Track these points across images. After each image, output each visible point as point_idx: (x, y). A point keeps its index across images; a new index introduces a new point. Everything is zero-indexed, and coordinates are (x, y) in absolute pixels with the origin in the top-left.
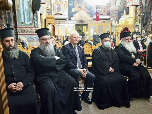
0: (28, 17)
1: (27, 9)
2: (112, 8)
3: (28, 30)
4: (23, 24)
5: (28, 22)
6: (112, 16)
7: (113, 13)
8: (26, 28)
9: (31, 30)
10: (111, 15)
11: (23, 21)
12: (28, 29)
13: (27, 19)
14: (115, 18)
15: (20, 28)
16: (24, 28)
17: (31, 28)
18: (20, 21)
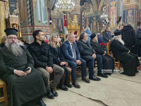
0: (45, 16)
1: (43, 7)
3: (44, 30)
4: (40, 23)
5: (45, 21)
8: (43, 28)
9: (47, 30)
11: (40, 20)
12: (44, 28)
13: (44, 17)
15: (37, 27)
16: (41, 28)
17: (47, 28)
18: (37, 20)
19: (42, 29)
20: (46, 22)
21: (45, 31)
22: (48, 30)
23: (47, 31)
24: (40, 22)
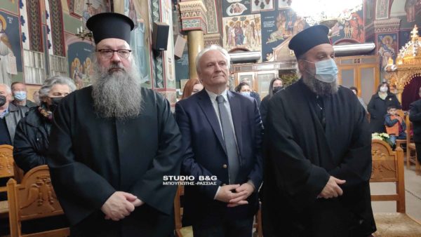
2: (379, 22)
6: (382, 43)
7: (384, 36)
10: (379, 40)
14: (389, 48)
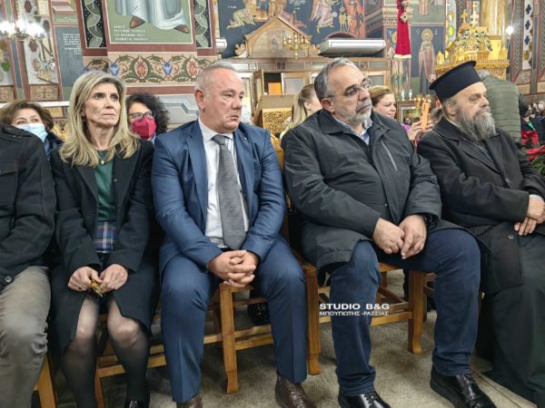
3: (167, 64)
5: (169, 16)
8: (156, 54)
9: (184, 67)
12: (166, 56)
15: (123, 54)
16: (146, 54)
17: (187, 54)
18: (125, 14)
19: (151, 62)
20: (180, 22)
21: (172, 75)
22: (192, 64)
23: (185, 74)
24: (143, 22)
